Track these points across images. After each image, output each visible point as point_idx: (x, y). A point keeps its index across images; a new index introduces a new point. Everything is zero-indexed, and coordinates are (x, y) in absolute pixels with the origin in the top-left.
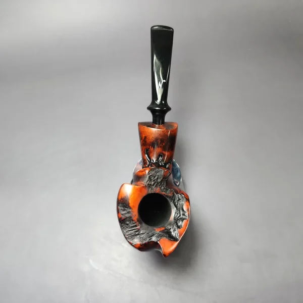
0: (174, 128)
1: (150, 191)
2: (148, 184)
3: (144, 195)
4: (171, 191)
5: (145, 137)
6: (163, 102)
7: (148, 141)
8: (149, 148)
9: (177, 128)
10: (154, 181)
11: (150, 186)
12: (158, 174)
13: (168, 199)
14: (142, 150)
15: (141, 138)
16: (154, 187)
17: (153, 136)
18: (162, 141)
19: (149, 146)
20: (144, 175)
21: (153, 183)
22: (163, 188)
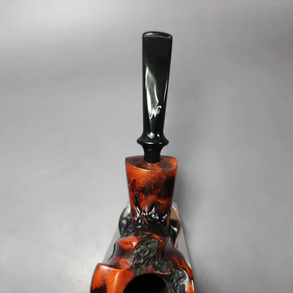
0: (173, 169)
1: (139, 272)
2: (136, 264)
3: (129, 280)
4: (168, 267)
5: (135, 181)
6: (158, 135)
7: (137, 186)
8: (139, 195)
9: (177, 167)
10: (144, 258)
11: (137, 266)
12: (149, 246)
13: (164, 280)
14: (130, 196)
15: (129, 181)
16: (143, 266)
17: (144, 179)
18: (156, 186)
19: (140, 191)
20: (130, 249)
21: (142, 261)
22: (156, 263)
